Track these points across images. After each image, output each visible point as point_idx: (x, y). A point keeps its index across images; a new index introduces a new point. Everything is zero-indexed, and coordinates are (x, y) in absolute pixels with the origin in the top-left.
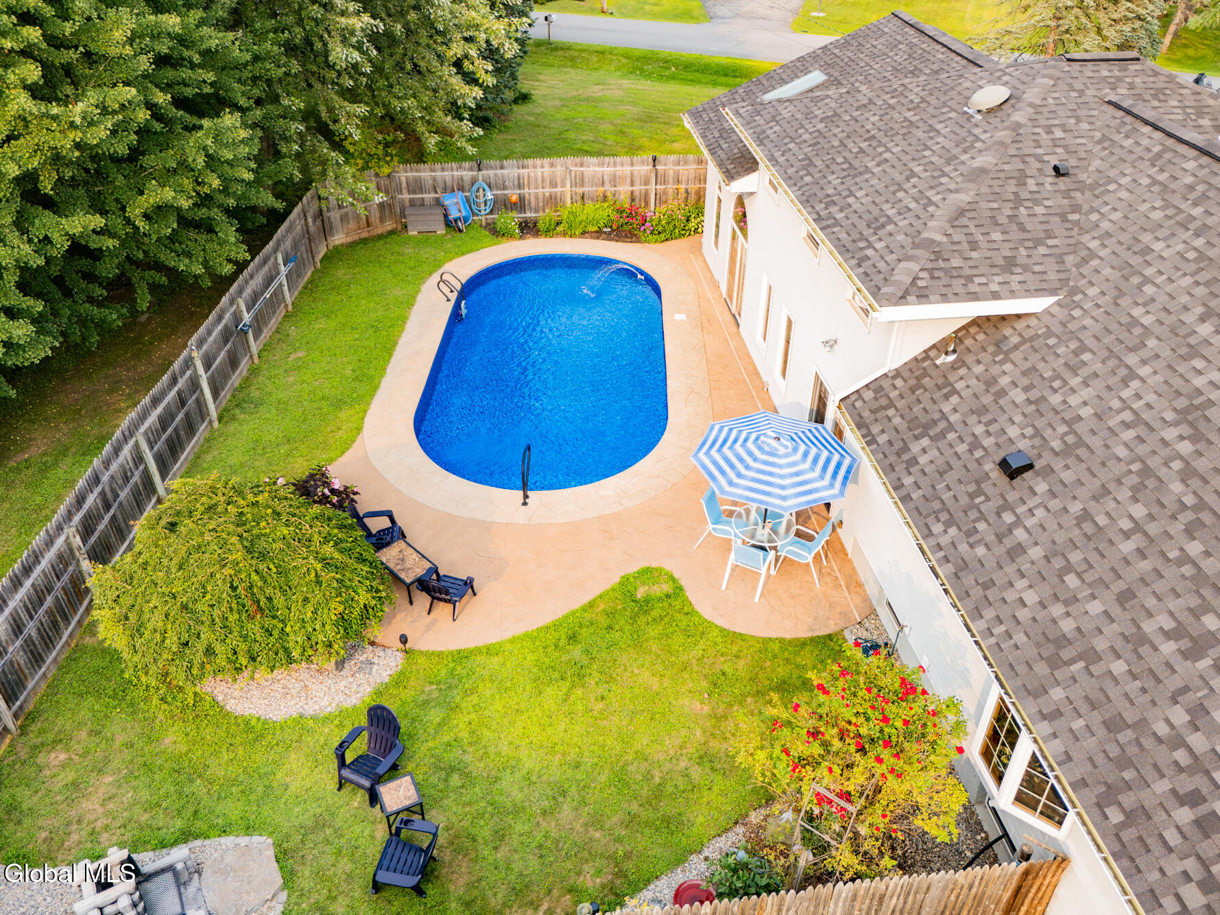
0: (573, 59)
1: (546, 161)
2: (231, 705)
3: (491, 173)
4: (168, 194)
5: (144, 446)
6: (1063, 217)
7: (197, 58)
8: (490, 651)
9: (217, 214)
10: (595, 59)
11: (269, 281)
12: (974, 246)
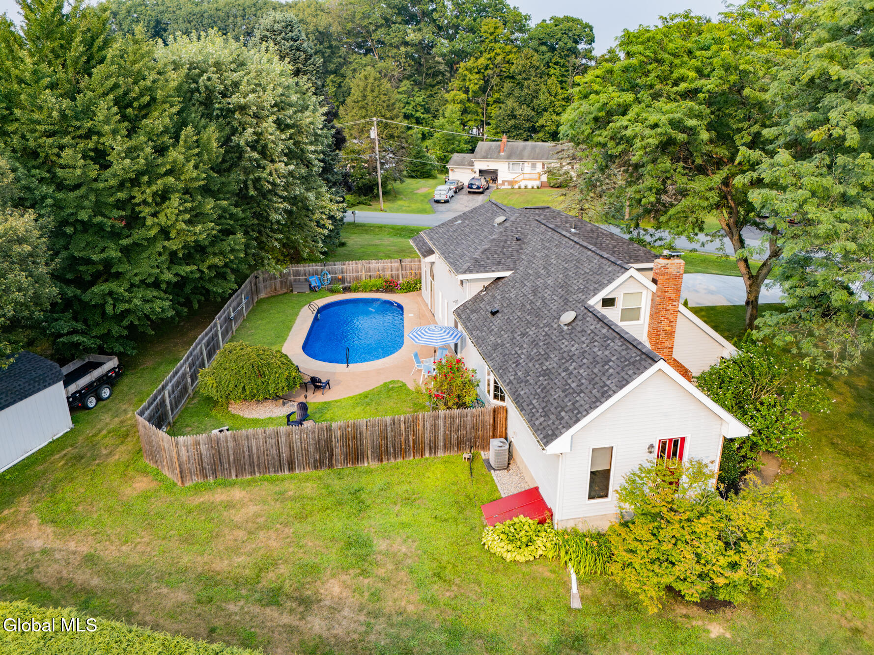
0: (366, 230)
1: (354, 262)
2: (246, 416)
3: (330, 267)
4: (216, 260)
5: (204, 348)
6: (517, 251)
7: (228, 216)
8: (336, 402)
9: (228, 271)
10: (377, 230)
11: (239, 305)
12: (488, 259)
